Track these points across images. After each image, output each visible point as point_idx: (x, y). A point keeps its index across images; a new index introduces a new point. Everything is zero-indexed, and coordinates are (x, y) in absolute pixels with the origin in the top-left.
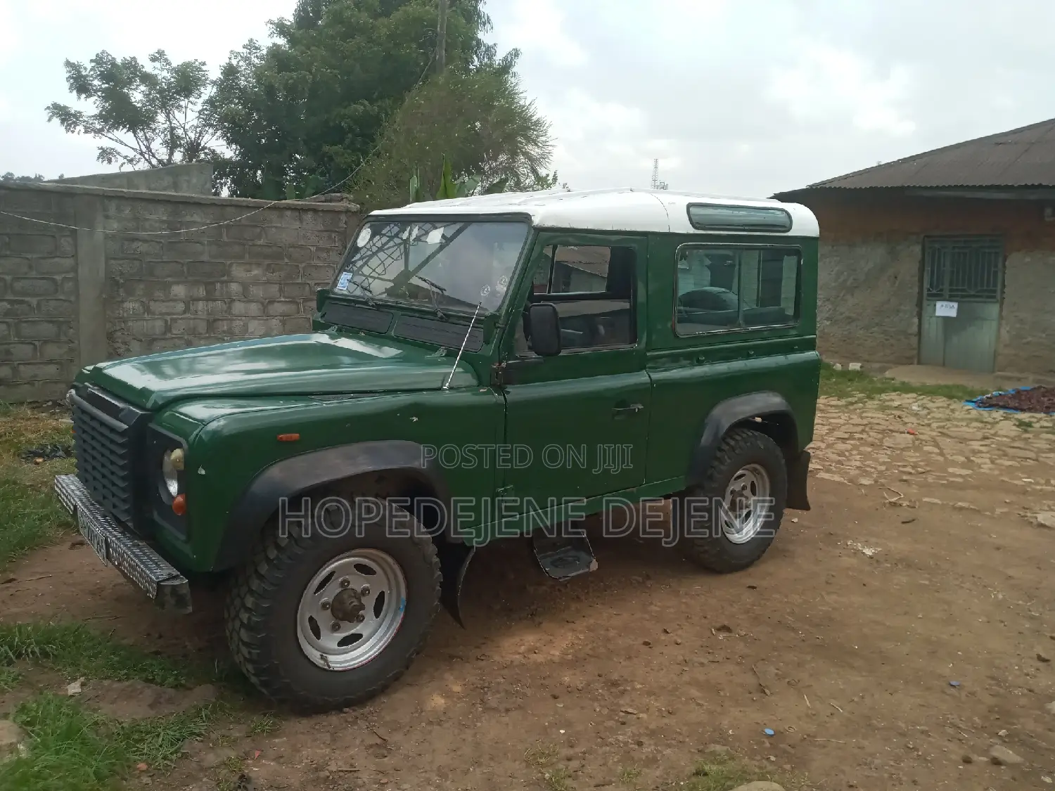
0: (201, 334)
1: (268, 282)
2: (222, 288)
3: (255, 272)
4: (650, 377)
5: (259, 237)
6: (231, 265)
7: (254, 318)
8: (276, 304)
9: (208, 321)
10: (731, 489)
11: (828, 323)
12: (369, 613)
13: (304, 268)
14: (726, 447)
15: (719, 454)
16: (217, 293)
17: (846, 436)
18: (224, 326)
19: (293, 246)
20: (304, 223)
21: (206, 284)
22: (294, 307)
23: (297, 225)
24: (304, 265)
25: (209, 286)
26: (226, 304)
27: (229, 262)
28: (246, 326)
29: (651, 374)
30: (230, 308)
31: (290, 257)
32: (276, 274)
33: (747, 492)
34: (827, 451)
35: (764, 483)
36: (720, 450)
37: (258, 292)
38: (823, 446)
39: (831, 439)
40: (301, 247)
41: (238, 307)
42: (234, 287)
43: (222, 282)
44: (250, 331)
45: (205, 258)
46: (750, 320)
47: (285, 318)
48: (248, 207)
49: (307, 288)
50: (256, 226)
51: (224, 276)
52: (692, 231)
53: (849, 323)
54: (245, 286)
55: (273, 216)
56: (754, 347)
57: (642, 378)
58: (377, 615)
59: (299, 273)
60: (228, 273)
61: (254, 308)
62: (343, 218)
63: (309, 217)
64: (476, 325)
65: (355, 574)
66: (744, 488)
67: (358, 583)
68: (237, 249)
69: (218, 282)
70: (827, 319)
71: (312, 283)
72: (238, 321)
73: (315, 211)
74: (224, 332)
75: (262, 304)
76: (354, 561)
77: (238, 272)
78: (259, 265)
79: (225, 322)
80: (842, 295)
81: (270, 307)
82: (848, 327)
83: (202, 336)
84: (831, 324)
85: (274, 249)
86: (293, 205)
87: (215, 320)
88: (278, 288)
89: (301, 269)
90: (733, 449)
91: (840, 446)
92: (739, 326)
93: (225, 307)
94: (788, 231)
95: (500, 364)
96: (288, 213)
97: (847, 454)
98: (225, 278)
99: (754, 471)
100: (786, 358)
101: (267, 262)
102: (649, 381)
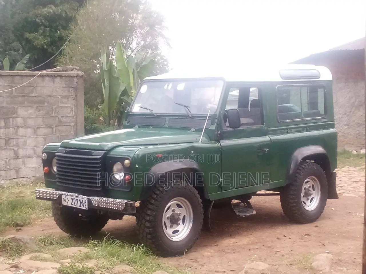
0: (2, 147)
1: (37, 117)
2: (13, 122)
3: (30, 111)
4: (270, 138)
5: (32, 92)
6: (17, 108)
7: (29, 137)
8: (41, 129)
9: (6, 139)
10: (304, 187)
11: (346, 127)
12: (181, 222)
13: (55, 108)
14: (301, 169)
15: (299, 171)
16: (11, 124)
17: (358, 180)
18: (14, 142)
19: (50, 97)
20: (55, 83)
21: (4, 119)
22: (50, 130)
23: (51, 84)
24: (55, 106)
25: (6, 120)
26: (15, 130)
27: (16, 107)
28: (25, 142)
29: (270, 137)
30: (17, 132)
31: (48, 102)
32: (41, 112)
33: (311, 189)
34: (348, 187)
35: (318, 186)
36: (299, 169)
37: (31, 122)
38: (346, 185)
39: (350, 182)
40: (54, 97)
41: (21, 131)
42: (19, 120)
43: (13, 118)
44: (27, 144)
45: (5, 105)
46: (307, 115)
47: (46, 136)
48: (27, 76)
49: (57, 119)
50: (31, 86)
51: (14, 114)
52: (281, 80)
53: (359, 126)
54: (24, 119)
55: (39, 80)
56: (309, 127)
57: (267, 138)
58: (183, 224)
59: (53, 111)
60: (16, 113)
61: (29, 131)
62: (76, 80)
63: (58, 80)
64: (209, 119)
65: (176, 207)
66: (309, 187)
67: (178, 211)
68: (20, 99)
69: (11, 117)
70: (346, 125)
71: (60, 116)
72: (21, 139)
73: (61, 76)
74: (14, 145)
75: (34, 129)
76: (176, 203)
77: (21, 112)
78: (32, 107)
79: (15, 140)
80: (353, 110)
81: (38, 130)
82: (358, 129)
83: (3, 148)
84: (348, 128)
85: (40, 98)
86: (50, 74)
87: (9, 139)
88: (42, 120)
89: (54, 109)
90: (304, 169)
91: (355, 185)
92: (302, 118)
93: (15, 131)
94: (319, 78)
95: (218, 132)
96: (47, 78)
97: (358, 187)
98: (15, 115)
99: (313, 180)
100: (323, 131)
101: (36, 106)
102: (270, 140)
